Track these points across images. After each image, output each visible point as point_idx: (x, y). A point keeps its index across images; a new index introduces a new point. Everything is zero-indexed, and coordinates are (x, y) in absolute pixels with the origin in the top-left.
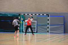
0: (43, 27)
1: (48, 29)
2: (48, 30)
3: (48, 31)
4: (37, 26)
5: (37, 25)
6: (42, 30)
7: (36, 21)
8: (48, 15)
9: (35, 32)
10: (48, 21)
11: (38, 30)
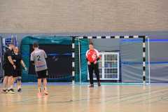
0: (134, 67)
1: (144, 72)
2: (144, 75)
3: (144, 77)
4: (120, 66)
5: (120, 64)
6: (132, 75)
7: (118, 54)
8: (144, 37)
9: (116, 81)
10: (144, 53)
11: (122, 74)
